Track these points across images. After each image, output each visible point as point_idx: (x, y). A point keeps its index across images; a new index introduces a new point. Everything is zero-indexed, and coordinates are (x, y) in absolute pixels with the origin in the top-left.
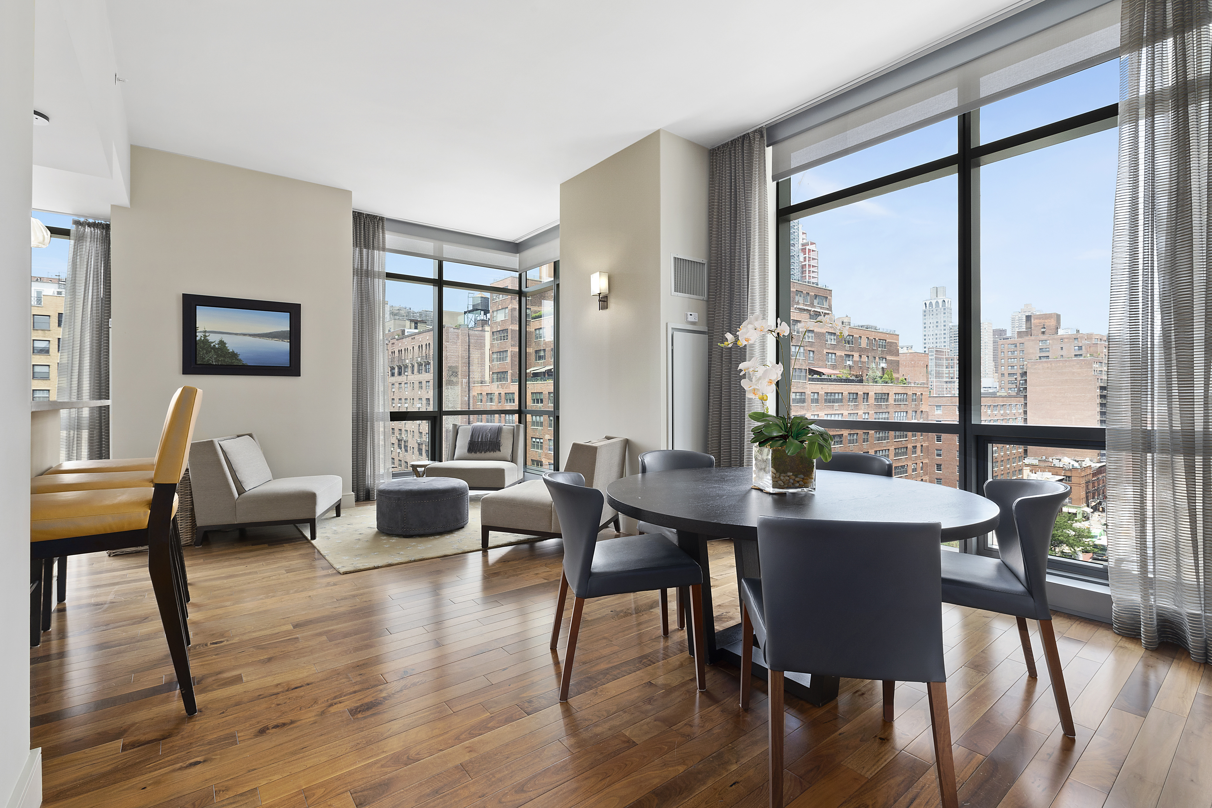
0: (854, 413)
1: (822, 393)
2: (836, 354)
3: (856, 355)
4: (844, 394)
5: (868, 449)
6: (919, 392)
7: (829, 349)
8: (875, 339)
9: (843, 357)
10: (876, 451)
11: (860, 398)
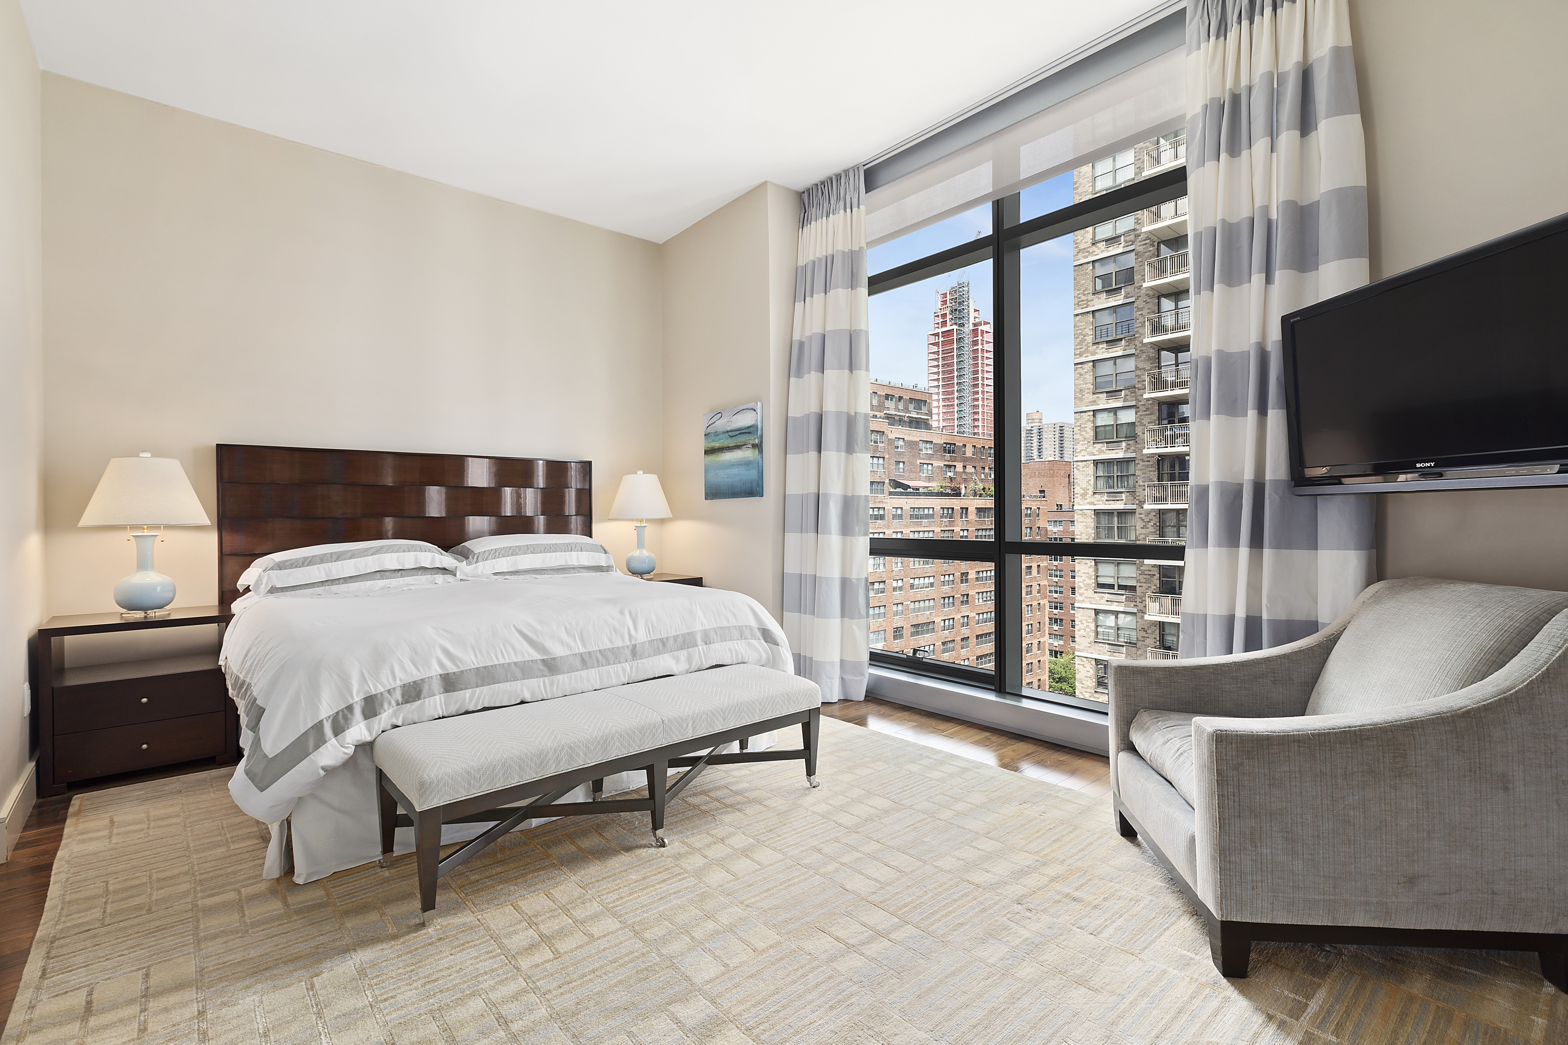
0: (949, 530)
1: (906, 507)
2: (932, 464)
3: (959, 467)
4: (935, 509)
5: (967, 570)
6: (1036, 506)
7: (924, 459)
8: (984, 447)
9: (942, 468)
10: (979, 572)
11: (957, 515)
